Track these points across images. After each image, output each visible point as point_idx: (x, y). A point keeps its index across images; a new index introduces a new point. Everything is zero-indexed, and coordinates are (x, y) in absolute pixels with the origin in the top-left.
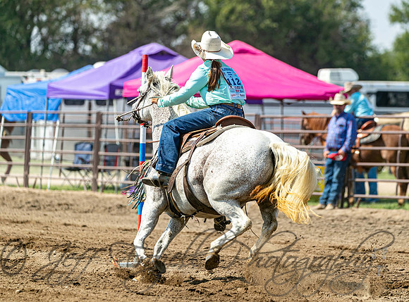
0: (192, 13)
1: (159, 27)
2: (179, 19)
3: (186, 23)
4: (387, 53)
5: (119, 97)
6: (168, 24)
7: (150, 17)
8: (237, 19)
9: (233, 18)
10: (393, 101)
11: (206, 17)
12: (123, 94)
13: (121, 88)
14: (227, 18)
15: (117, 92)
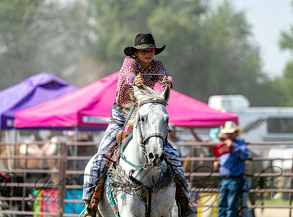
4: (277, 80)
5: (11, 128)
10: (284, 127)
11: (96, 47)
12: (15, 125)
13: (13, 118)
15: (9, 123)
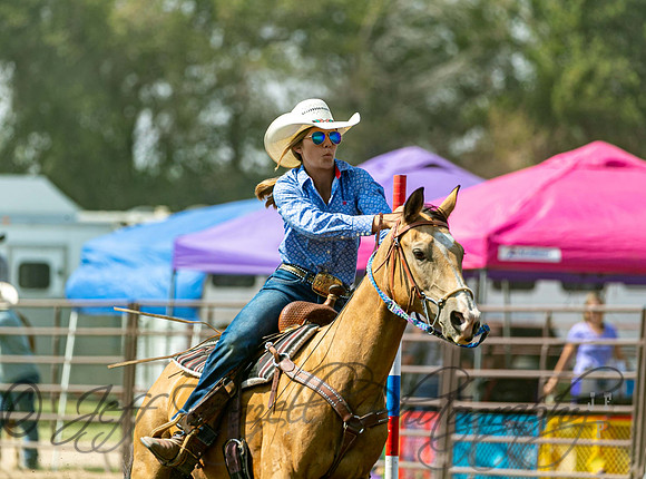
0: (497, 79)
1: (422, 110)
2: (468, 93)
3: (483, 103)
6: (443, 106)
7: (404, 88)
8: (600, 93)
9: (590, 90)
11: (530, 88)
14: (578, 92)
